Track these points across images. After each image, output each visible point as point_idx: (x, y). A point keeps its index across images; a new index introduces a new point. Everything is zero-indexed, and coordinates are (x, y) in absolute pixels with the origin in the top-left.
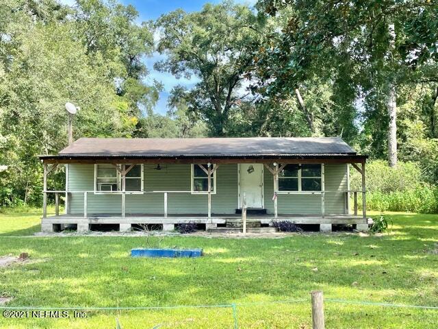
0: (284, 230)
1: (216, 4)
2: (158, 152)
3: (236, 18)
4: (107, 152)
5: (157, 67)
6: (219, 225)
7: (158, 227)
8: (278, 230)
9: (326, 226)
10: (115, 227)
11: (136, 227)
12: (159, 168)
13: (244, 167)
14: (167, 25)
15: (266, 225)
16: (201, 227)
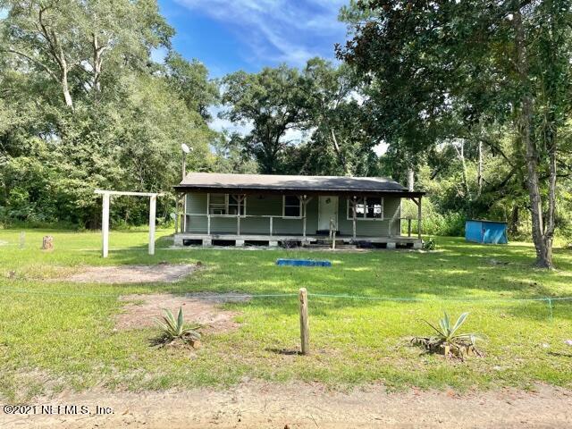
0: (362, 247)
1: (273, 68)
2: (258, 185)
3: (288, 80)
4: (218, 185)
5: (220, 116)
6: (312, 243)
7: (266, 243)
8: (358, 247)
9: (392, 244)
10: (232, 243)
11: (248, 243)
12: (261, 198)
13: (323, 199)
14: (231, 83)
15: (347, 243)
16: (299, 244)
